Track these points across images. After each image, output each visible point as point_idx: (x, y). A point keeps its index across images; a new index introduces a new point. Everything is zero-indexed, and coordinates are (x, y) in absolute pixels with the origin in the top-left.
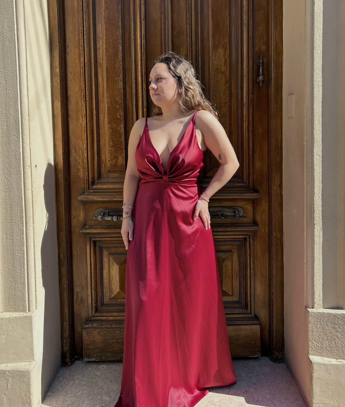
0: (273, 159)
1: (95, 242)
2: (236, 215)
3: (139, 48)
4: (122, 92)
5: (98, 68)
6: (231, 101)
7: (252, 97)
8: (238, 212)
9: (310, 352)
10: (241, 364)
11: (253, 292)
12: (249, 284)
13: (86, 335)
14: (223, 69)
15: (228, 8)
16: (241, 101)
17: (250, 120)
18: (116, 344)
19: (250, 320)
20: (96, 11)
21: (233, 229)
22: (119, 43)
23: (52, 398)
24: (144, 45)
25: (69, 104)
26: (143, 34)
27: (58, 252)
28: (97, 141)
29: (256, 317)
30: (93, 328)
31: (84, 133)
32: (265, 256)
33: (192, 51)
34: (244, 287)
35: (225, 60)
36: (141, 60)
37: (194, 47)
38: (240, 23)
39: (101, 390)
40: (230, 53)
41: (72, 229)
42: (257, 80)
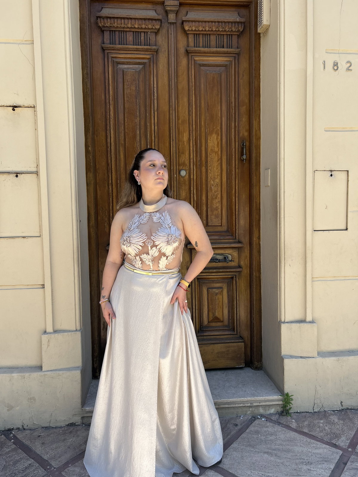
0: (253, 218)
6: (222, 174)
8: (228, 257)
10: (230, 372)
11: (239, 318)
12: (235, 312)
14: (216, 149)
17: (236, 188)
19: (236, 339)
29: (241, 337)
31: (110, 197)
32: (247, 291)
34: (232, 314)
35: (217, 142)
36: (154, 142)
37: (194, 132)
38: (228, 115)
40: (221, 137)
42: (241, 158)
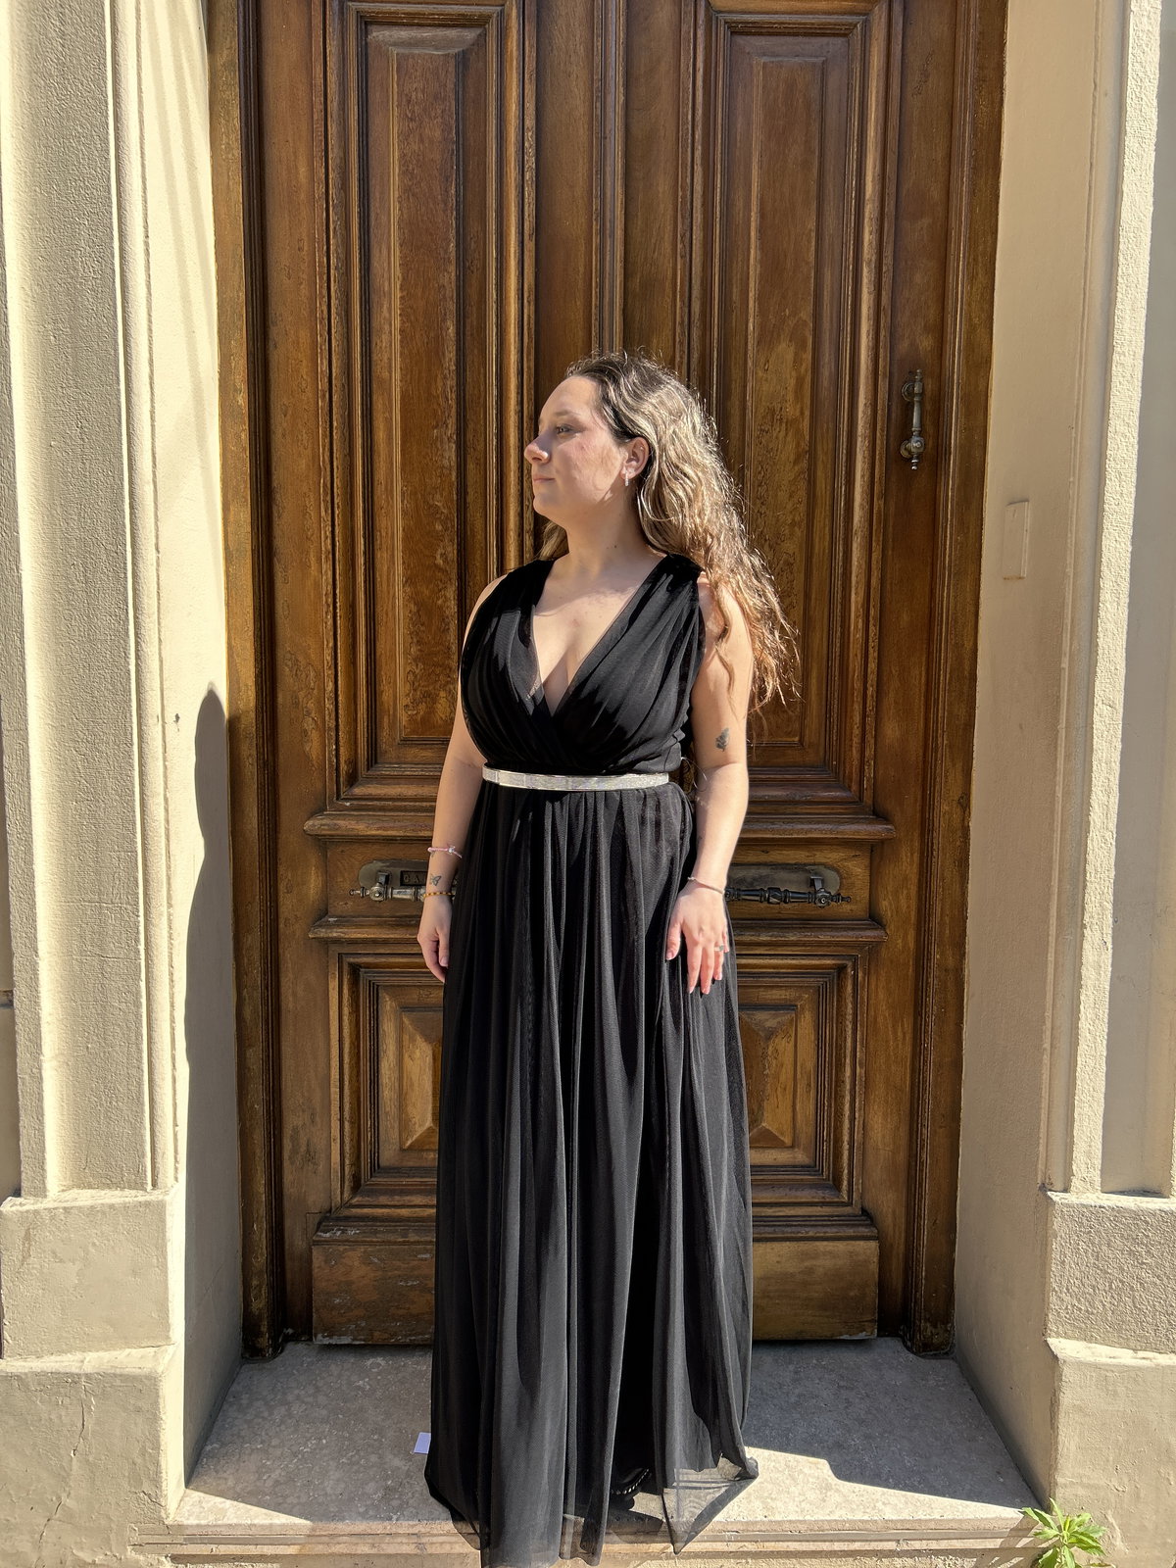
0: (943, 713)
1: (355, 970)
2: (816, 892)
3: (512, 331)
4: (454, 478)
5: (375, 397)
6: (813, 518)
7: (882, 506)
8: (823, 881)
9: (1052, 1326)
10: (814, 1361)
11: (861, 1135)
12: (847, 1113)
13: (323, 1263)
14: (791, 410)
15: (814, 206)
16: (844, 518)
17: (874, 581)
18: (417, 1292)
19: (847, 1225)
20: (372, 200)
21: (805, 936)
22: (445, 315)
23: (222, 1462)
24: (532, 322)
25: (275, 514)
26: (529, 285)
27: (236, 995)
28: (366, 641)
29: (867, 1216)
30: (347, 1241)
31: (326, 613)
32: (902, 1026)
33: (692, 347)
34: (833, 1120)
35: (797, 379)
36: (520, 373)
37: (696, 334)
38: (851, 259)
39: (376, 1437)
40: (813, 357)
41: (281, 926)
42: (899, 449)
